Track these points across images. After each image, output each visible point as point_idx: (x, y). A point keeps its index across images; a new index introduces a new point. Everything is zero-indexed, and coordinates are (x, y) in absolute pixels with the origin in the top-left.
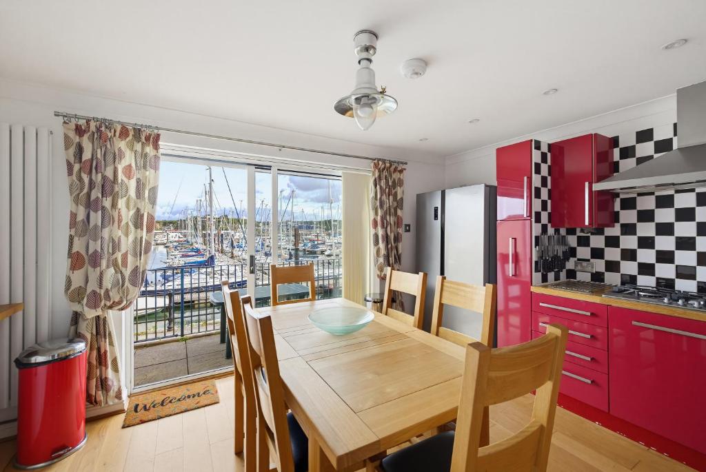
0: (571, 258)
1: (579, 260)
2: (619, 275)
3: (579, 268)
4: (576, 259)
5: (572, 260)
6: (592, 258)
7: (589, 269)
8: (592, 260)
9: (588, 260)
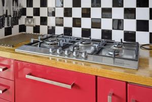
0: (22, 16)
1: (28, 17)
2: (47, 26)
3: (27, 23)
4: (26, 17)
5: (24, 18)
6: (34, 15)
7: (32, 23)
8: (34, 17)
9: (32, 17)
